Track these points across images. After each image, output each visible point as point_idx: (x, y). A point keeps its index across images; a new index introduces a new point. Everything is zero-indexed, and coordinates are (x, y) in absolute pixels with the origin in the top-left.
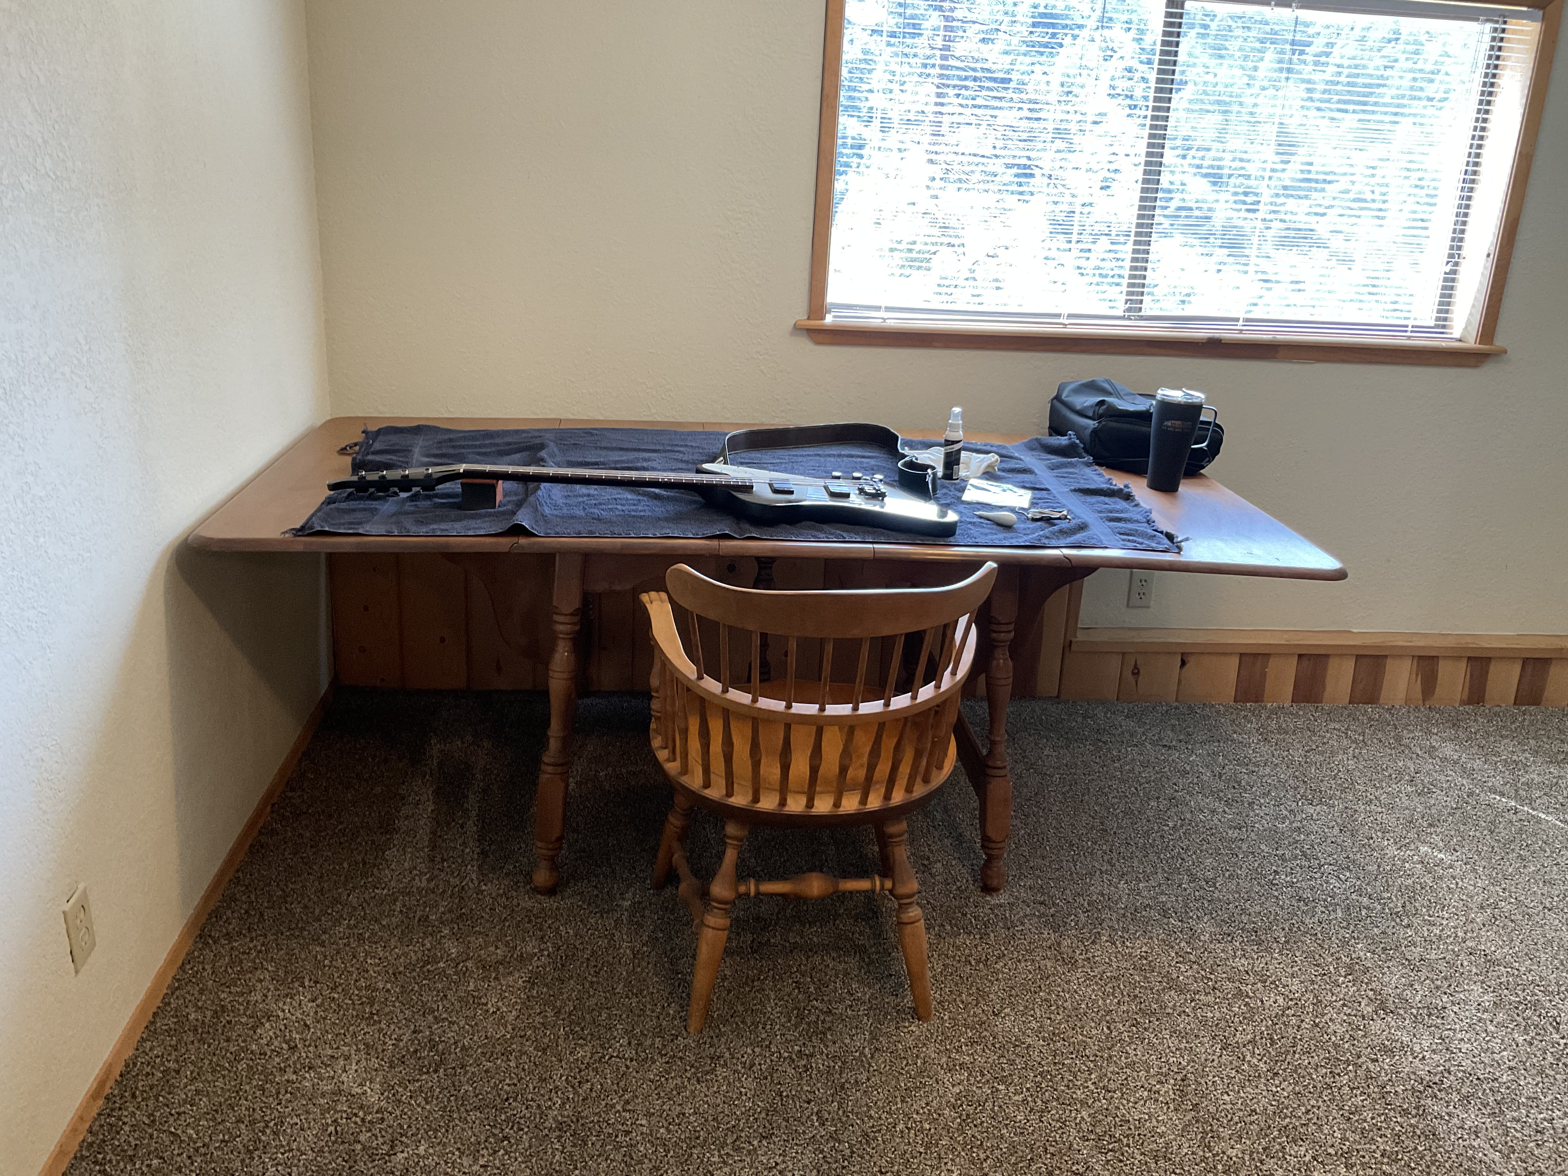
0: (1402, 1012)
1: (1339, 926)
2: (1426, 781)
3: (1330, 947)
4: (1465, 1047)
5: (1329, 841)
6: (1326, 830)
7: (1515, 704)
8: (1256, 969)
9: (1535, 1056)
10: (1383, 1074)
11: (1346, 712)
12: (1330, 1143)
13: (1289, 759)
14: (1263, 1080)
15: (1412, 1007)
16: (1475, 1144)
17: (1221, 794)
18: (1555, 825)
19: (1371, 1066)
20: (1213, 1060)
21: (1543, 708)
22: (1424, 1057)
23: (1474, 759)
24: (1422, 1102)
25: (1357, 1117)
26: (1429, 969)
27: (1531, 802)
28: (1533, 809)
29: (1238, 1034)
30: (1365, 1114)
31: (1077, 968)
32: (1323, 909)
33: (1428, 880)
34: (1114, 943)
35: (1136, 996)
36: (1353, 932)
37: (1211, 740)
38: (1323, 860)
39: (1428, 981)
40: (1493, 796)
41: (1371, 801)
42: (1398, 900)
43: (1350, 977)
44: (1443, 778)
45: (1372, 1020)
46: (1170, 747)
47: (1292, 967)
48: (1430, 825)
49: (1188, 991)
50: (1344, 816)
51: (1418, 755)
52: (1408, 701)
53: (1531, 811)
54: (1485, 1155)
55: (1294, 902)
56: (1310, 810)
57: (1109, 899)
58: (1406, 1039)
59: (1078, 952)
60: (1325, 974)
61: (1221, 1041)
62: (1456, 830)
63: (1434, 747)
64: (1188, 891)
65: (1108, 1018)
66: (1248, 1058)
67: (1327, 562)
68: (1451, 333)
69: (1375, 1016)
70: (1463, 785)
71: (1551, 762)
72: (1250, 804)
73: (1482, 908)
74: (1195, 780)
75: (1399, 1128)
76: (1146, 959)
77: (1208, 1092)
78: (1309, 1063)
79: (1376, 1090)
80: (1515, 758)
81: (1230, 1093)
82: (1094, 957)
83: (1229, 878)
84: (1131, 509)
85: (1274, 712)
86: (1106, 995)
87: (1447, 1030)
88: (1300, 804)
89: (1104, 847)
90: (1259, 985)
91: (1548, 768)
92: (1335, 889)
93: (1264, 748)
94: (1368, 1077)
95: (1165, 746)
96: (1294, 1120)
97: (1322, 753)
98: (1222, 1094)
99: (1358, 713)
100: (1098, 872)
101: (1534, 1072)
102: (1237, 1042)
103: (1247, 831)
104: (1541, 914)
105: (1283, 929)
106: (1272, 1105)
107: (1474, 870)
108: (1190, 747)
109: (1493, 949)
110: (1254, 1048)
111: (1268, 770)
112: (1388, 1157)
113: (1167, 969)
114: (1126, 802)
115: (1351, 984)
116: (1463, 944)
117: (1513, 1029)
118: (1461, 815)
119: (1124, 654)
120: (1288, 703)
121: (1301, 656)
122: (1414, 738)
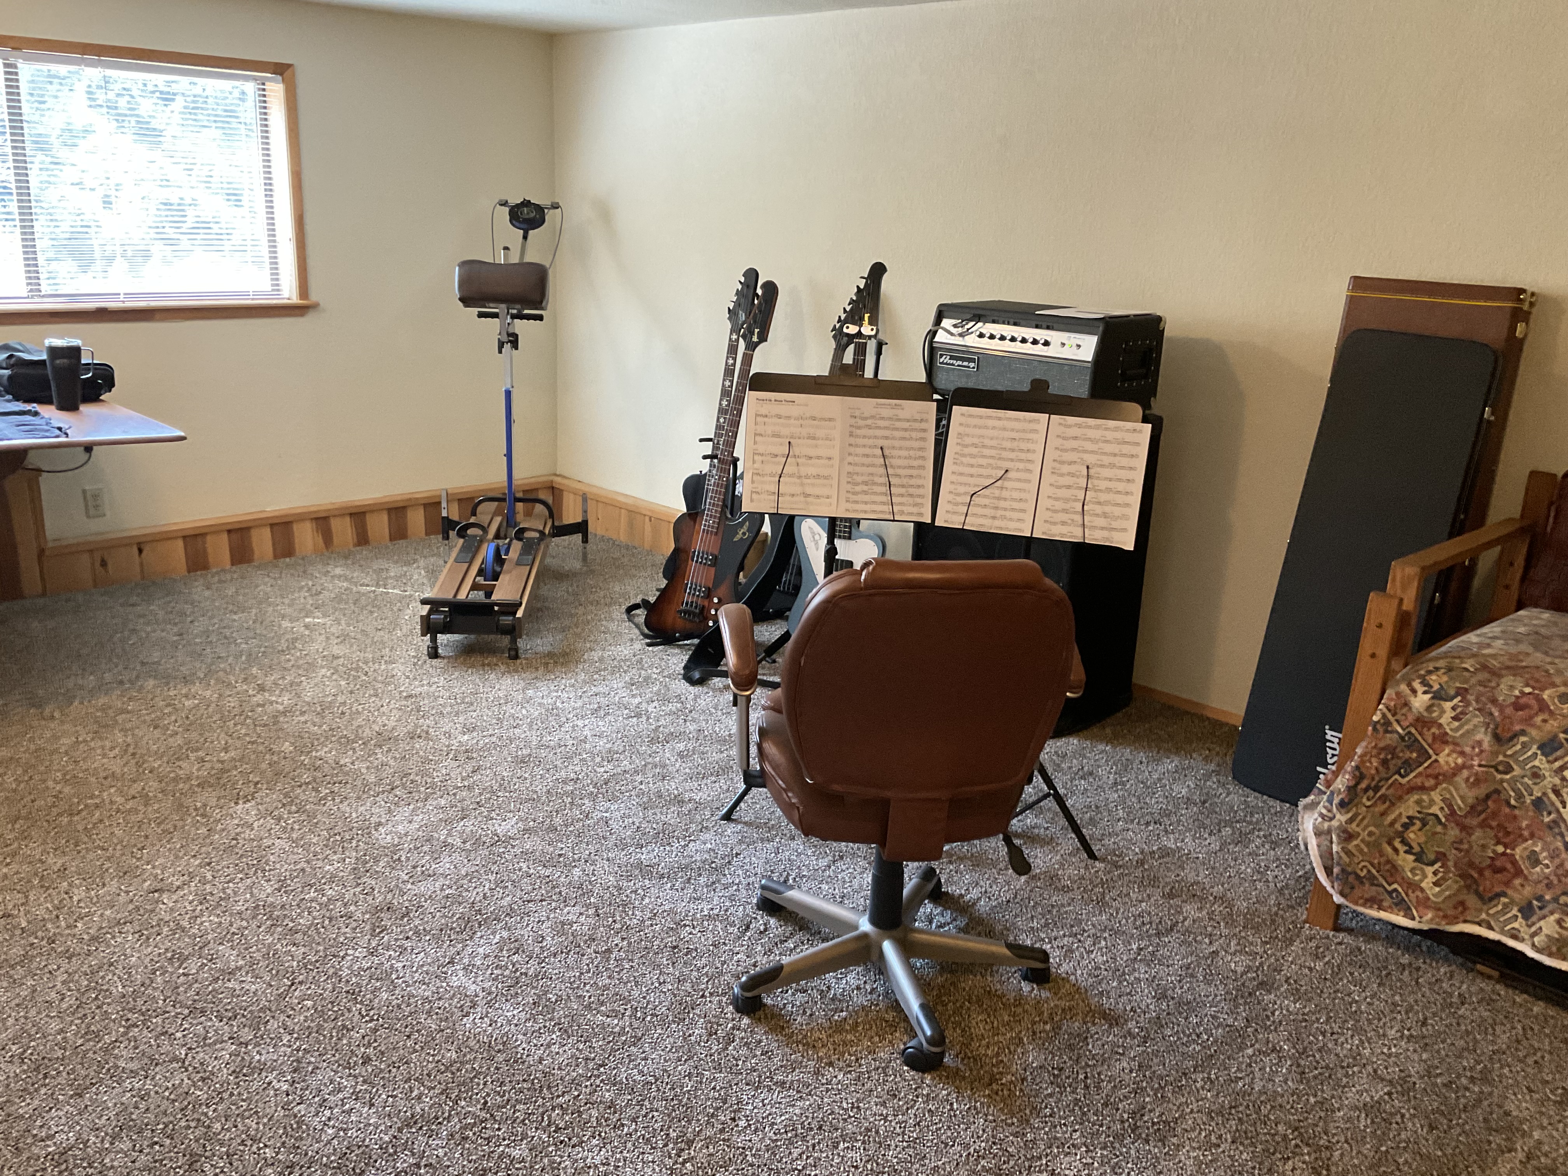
0: (274, 689)
1: (242, 663)
2: (318, 588)
3: (234, 673)
4: (309, 694)
5: (244, 628)
6: (244, 624)
7: (390, 540)
8: (182, 693)
9: (350, 687)
10: (257, 715)
11: (272, 565)
13: (224, 595)
15: (281, 686)
16: (304, 726)
18: (398, 593)
19: (250, 713)
22: (283, 703)
23: (354, 572)
24: (277, 719)
26: (297, 668)
27: (385, 586)
28: (386, 589)
32: (233, 659)
33: (307, 632)
37: (167, 593)
38: (238, 638)
39: (294, 673)
40: (362, 587)
41: (278, 604)
42: (284, 645)
43: (244, 682)
44: (330, 585)
45: (255, 696)
46: (135, 605)
47: (207, 687)
48: (316, 608)
50: (258, 615)
51: (316, 577)
52: (315, 549)
53: (383, 590)
56: (235, 616)
58: (274, 699)
62: (332, 608)
63: (328, 571)
68: (282, 294)
69: (257, 694)
70: (343, 586)
71: (405, 565)
73: (338, 637)
74: (152, 618)
80: (381, 566)
84: (37, 419)
85: (217, 573)
87: (301, 690)
88: (228, 615)
90: (183, 698)
91: (402, 568)
92: (243, 649)
94: (247, 717)
95: (131, 605)
97: (249, 588)
99: (280, 564)
105: (204, 672)
107: (339, 623)
108: (150, 602)
109: (339, 652)
115: (244, 685)
116: (321, 654)
117: (340, 681)
118: (338, 599)
119: (91, 551)
120: (228, 567)
121: (229, 531)
122: (316, 570)
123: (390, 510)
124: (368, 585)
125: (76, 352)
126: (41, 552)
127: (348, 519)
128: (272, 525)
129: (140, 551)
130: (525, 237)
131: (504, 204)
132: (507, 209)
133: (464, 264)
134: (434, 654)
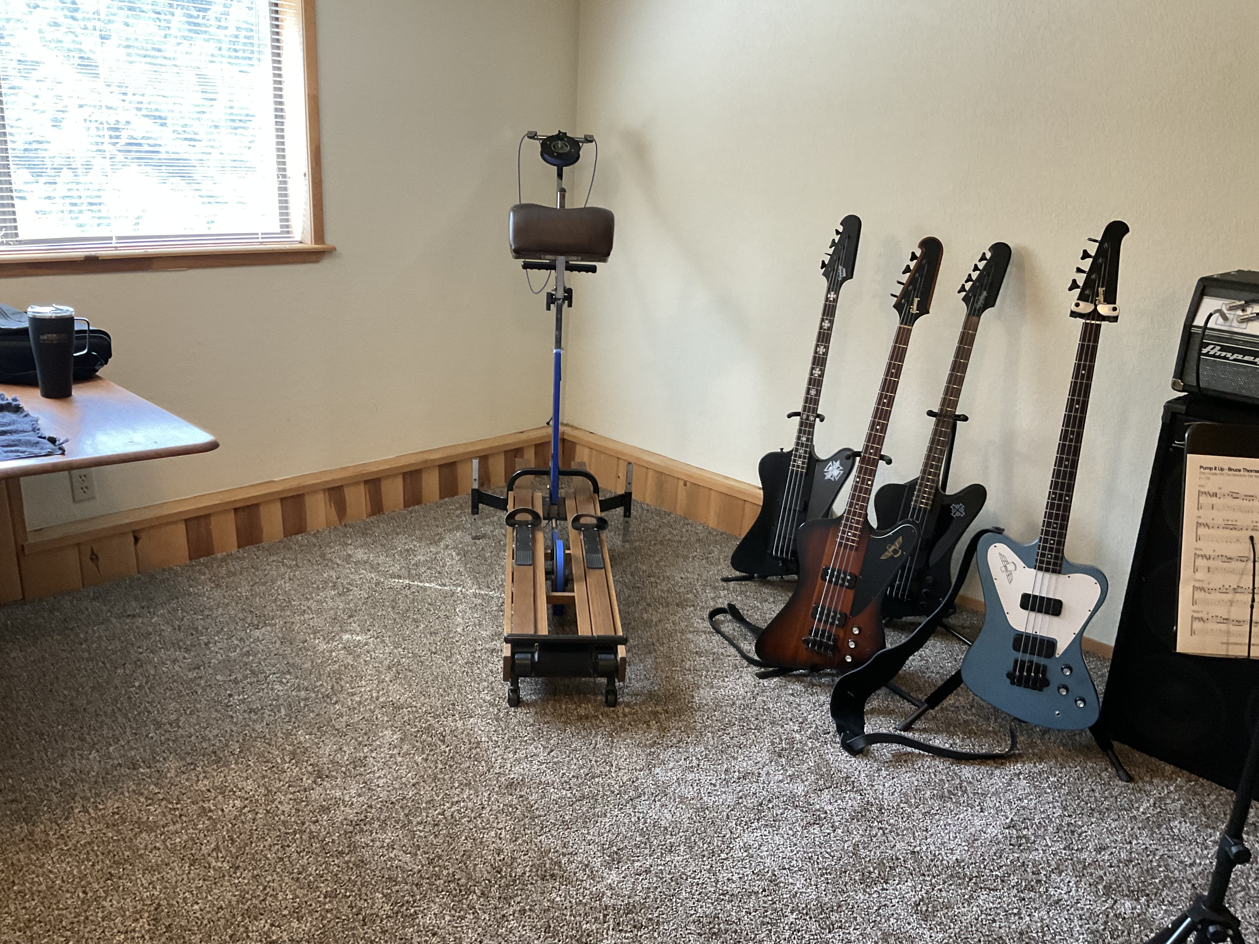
0: (334, 773)
1: (283, 722)
2: (345, 583)
3: (276, 742)
4: (381, 782)
5: (273, 654)
6: (270, 646)
7: (405, 507)
8: (216, 784)
9: (430, 768)
10: (323, 830)
11: (282, 545)
12: (284, 906)
13: (238, 596)
14: (227, 878)
15: (342, 766)
16: (392, 855)
17: (181, 644)
18: (436, 589)
19: (313, 828)
20: (183, 880)
21: (423, 506)
22: (352, 804)
23: (379, 556)
24: (353, 840)
25: (304, 874)
26: (353, 730)
27: (419, 577)
28: (421, 582)
29: (203, 847)
30: (310, 869)
31: (51, 849)
32: (270, 713)
33: (350, 660)
34: (88, 812)
35: (109, 852)
36: (294, 723)
37: (171, 598)
38: (268, 672)
39: (353, 741)
40: (393, 580)
41: (304, 611)
42: (328, 685)
43: (293, 761)
44: (357, 577)
45: (313, 789)
46: (134, 616)
47: (246, 771)
48: (350, 617)
49: (158, 827)
50: (284, 629)
51: (338, 564)
52: (328, 524)
53: (419, 584)
54: (400, 861)
55: (246, 716)
56: (257, 633)
57: (81, 772)
58: (338, 794)
59: (51, 833)
60: (273, 767)
61: (189, 859)
62: (368, 615)
63: (350, 555)
64: (154, 739)
65: (83, 883)
66: (214, 864)
67: (202, 437)
68: (294, 237)
69: (314, 785)
70: (372, 578)
71: (431, 544)
72: (206, 644)
73: (389, 668)
74: (158, 638)
75: (337, 868)
76: (118, 814)
77: (180, 909)
78: (264, 846)
79: (318, 845)
80: (407, 547)
81: (199, 901)
82: (67, 832)
83: (191, 714)
84: (19, 420)
85: (224, 560)
86: (81, 862)
87: (368, 774)
88: (248, 631)
89: (75, 726)
90: (220, 797)
91: (429, 548)
92: (279, 693)
93: (217, 594)
94: (312, 837)
95: (129, 615)
96: (254, 900)
97: (264, 584)
98: (192, 906)
99: (291, 544)
100: (69, 751)
101: (430, 780)
102: (203, 855)
103: (204, 668)
104: (430, 659)
105: (238, 742)
106: (235, 896)
107: (383, 641)
108: (152, 610)
109: (398, 697)
110: (217, 854)
111: (220, 610)
112: (330, 897)
113: (138, 815)
114: (95, 678)
115: (294, 767)
116: (377, 702)
117: (414, 754)
118: (372, 602)
119: (78, 545)
120: (234, 551)
121: (236, 510)
122: (335, 552)
123: (405, 474)
124: (400, 577)
125: (69, 321)
126: (21, 551)
127: (362, 487)
128: (282, 500)
129: (136, 540)
130: (560, 175)
131: (533, 136)
132: (538, 144)
133: (521, 209)
134: (515, 701)
